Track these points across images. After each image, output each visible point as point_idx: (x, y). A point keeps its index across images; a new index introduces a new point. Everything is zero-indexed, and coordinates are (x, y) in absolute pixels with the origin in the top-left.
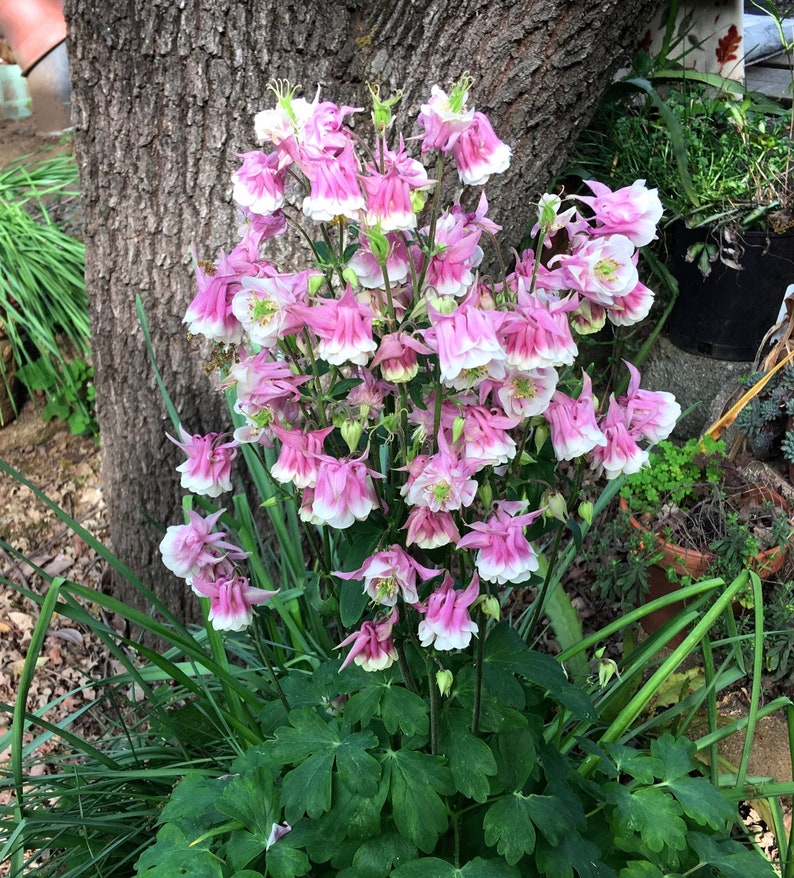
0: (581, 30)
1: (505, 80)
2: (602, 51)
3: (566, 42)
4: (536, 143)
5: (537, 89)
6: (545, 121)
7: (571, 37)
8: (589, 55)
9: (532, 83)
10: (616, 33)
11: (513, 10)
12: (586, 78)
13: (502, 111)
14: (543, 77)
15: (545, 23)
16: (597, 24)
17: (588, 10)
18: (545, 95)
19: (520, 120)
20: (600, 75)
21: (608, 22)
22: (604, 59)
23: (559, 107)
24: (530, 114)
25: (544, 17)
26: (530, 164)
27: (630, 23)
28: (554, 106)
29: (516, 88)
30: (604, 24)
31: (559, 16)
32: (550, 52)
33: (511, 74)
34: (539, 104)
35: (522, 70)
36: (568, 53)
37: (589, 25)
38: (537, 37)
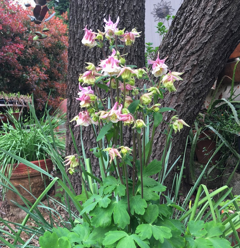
0: (198, 73)
1: (178, 86)
2: (206, 79)
3: (195, 76)
4: (189, 104)
5: (187, 89)
6: (190, 98)
7: (196, 75)
8: (202, 80)
9: (186, 87)
10: (209, 74)
11: (179, 68)
12: (202, 86)
13: (178, 95)
14: (189, 86)
15: (188, 71)
16: (203, 71)
17: (200, 67)
18: (190, 91)
19: (183, 97)
20: (206, 86)
21: (207, 71)
22: (206, 81)
23: (194, 94)
24: (186, 96)
25: (188, 69)
26: (187, 110)
27: (213, 71)
28: (193, 93)
29: (181, 88)
30: (205, 71)
31: (192, 69)
32: (190, 79)
33: (180, 85)
34: (188, 93)
35: (183, 83)
36: (196, 79)
37: (201, 71)
38: (187, 75)
